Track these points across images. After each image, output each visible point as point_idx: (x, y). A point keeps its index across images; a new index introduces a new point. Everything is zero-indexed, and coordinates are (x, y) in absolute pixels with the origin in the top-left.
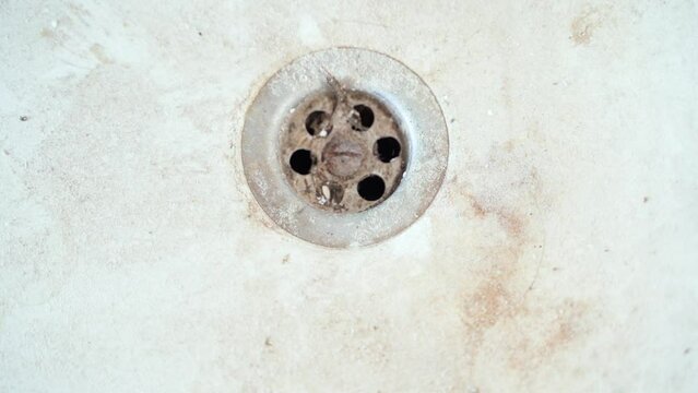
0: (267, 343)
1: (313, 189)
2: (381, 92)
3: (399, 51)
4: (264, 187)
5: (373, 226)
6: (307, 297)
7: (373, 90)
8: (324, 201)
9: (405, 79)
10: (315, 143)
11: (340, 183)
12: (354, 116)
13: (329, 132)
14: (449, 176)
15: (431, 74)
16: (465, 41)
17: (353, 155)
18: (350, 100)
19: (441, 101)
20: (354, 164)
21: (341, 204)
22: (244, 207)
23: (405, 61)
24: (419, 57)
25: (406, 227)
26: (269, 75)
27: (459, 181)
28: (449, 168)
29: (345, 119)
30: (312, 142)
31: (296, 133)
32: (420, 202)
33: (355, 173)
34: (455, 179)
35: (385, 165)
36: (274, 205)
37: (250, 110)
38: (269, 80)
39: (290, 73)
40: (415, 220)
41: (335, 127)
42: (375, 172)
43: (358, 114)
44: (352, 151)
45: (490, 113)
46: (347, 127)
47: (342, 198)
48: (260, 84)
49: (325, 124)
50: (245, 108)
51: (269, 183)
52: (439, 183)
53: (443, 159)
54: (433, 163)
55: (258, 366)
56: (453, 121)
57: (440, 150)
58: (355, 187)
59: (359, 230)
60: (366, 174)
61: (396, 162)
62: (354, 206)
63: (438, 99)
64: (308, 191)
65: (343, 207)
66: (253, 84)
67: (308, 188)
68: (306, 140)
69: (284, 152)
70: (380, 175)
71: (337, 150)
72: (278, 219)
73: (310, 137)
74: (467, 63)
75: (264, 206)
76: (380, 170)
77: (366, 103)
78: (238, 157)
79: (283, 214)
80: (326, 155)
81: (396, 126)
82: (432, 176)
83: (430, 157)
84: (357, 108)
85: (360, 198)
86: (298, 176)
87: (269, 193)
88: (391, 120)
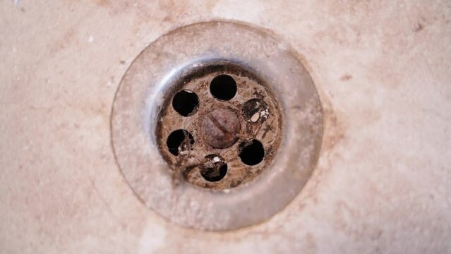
0: (421, 27)
1: (264, 126)
2: (149, 138)
3: (104, 153)
4: (306, 153)
5: (256, 47)
6: (359, 34)
7: (153, 146)
8: (263, 113)
9: (123, 128)
10: (230, 158)
11: (241, 112)
12: (183, 149)
13: (212, 157)
14: (168, 27)
15: (100, 111)
16: (50, 110)
17: (214, 120)
18: (175, 162)
19: (114, 87)
20: (219, 113)
21: (255, 97)
22: (340, 148)
23: (108, 142)
24: (94, 135)
25: (234, 24)
26: (218, 236)
27: (165, 14)
28: (162, 33)
29: (193, 153)
30: (231, 160)
31: (236, 177)
32: (207, 32)
33: (224, 108)
34: (167, 19)
35: (198, 94)
36: (312, 132)
37: (260, 222)
38: (222, 231)
39: (200, 221)
40: (224, 22)
41: (204, 155)
42: (210, 96)
43: (179, 148)
44: (212, 123)
45: (91, 39)
46: (197, 147)
47: (250, 101)
48: (231, 235)
49: (209, 164)
50: (262, 228)
51: (300, 151)
52: (180, 30)
53: (159, 44)
54: (169, 49)
55: (443, 17)
56: (123, 62)
57: (154, 53)
58: (233, 100)
59: (269, 53)
60: (217, 101)
61: (190, 87)
62: (248, 87)
63: (115, 90)
64: (269, 128)
65: (256, 93)
66: (238, 240)
67: (267, 130)
68: (234, 166)
69: (259, 172)
70: (208, 90)
71: (221, 134)
72: (319, 118)
73: (229, 165)
74: (66, 92)
75: (319, 137)
76: (205, 94)
77: (166, 149)
78: (304, 193)
79: (312, 119)
80: (232, 139)
81: (162, 112)
82: (179, 41)
83: (167, 55)
84: (175, 153)
85: (239, 89)
86: (265, 145)
87: (307, 143)
88: (162, 120)
